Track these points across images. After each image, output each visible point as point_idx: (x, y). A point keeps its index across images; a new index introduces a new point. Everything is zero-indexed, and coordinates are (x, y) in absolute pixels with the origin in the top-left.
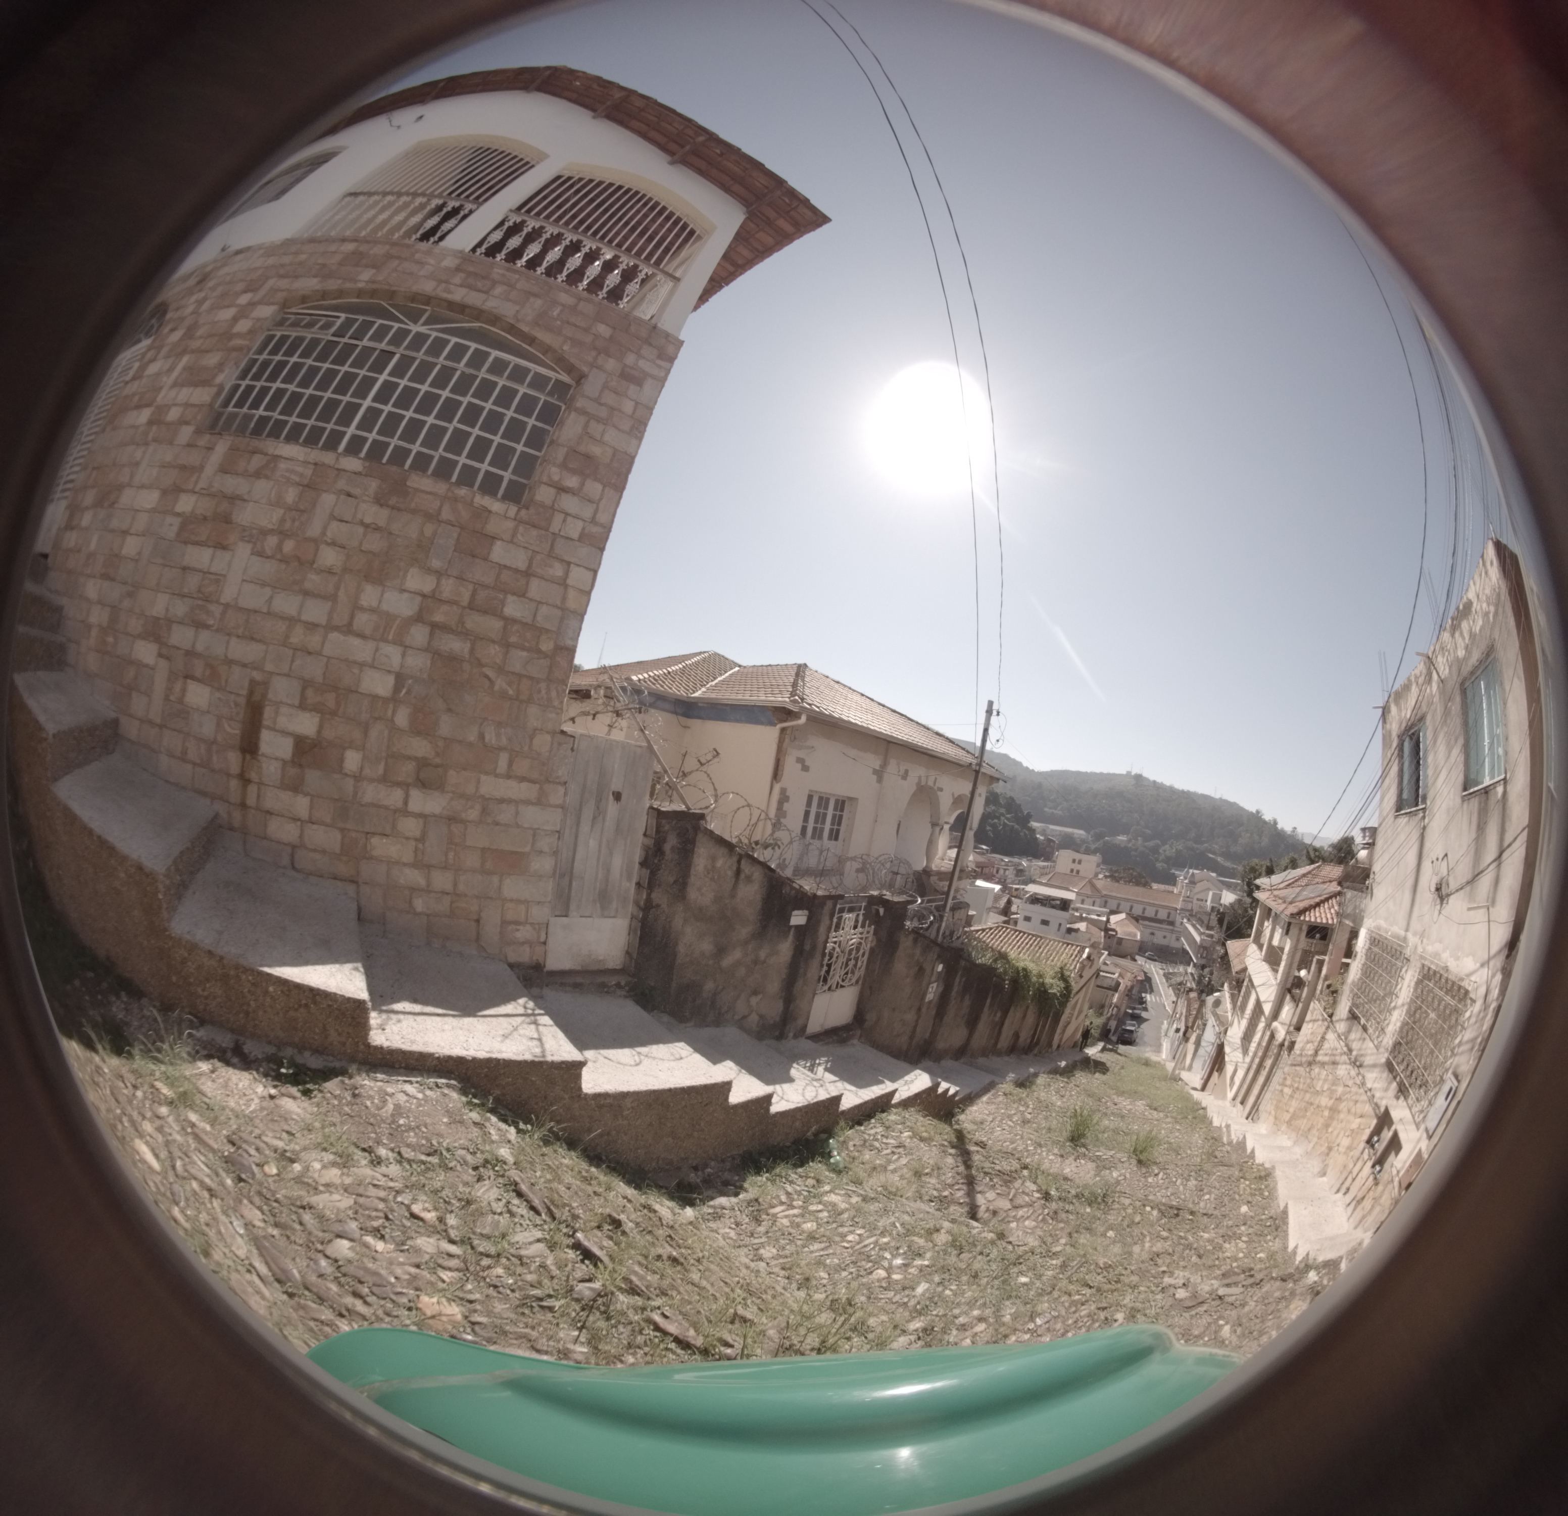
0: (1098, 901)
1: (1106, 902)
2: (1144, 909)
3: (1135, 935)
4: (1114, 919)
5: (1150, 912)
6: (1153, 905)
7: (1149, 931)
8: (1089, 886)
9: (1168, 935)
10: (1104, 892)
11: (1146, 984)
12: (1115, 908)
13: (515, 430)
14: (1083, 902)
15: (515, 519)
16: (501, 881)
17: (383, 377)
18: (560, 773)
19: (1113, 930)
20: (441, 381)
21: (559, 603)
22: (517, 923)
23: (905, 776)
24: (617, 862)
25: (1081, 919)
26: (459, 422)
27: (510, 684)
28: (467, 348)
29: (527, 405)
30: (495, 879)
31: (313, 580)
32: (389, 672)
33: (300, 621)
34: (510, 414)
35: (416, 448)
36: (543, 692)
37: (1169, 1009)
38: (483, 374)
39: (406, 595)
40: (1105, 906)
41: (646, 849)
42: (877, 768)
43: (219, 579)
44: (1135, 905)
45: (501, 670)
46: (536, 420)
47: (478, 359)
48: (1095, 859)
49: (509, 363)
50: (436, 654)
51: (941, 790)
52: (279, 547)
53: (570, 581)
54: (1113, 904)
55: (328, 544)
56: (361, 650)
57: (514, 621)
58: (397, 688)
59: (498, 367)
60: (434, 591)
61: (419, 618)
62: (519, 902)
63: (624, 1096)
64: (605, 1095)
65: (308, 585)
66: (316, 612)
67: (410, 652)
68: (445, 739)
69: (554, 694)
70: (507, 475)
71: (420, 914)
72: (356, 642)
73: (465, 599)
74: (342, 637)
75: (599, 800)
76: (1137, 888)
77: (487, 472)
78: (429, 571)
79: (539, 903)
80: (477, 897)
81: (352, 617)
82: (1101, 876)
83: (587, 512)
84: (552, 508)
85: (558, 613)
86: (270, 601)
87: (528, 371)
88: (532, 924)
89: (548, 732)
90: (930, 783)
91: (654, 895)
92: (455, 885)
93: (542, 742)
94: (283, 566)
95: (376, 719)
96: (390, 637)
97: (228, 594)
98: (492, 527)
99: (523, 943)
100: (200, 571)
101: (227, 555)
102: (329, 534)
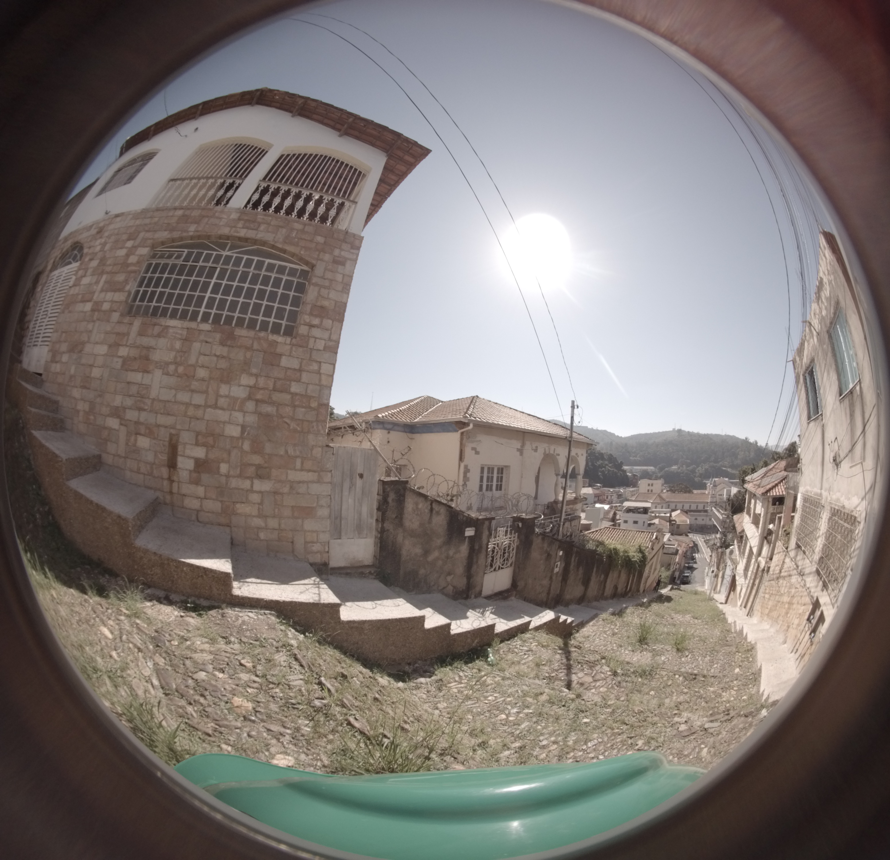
0: (664, 505)
1: (669, 505)
2: (690, 506)
3: (686, 521)
4: (674, 514)
5: (694, 507)
6: (695, 502)
7: (694, 518)
8: (658, 498)
9: (705, 518)
10: (667, 500)
11: (695, 548)
12: (674, 508)
13: (284, 299)
14: (656, 507)
15: (290, 344)
16: (303, 522)
17: (213, 281)
18: (328, 466)
19: (674, 521)
20: (243, 279)
21: (317, 382)
22: (313, 542)
23: (536, 450)
24: (365, 510)
25: (656, 517)
26: (256, 299)
27: (298, 425)
28: (253, 260)
29: (288, 285)
30: (300, 521)
31: (195, 385)
32: (238, 425)
33: (191, 404)
34: (280, 291)
35: (236, 315)
36: (315, 427)
37: (708, 560)
38: (263, 273)
39: (242, 388)
40: (668, 508)
41: (379, 502)
42: (519, 447)
43: (148, 387)
44: (685, 504)
45: (293, 419)
46: (294, 292)
47: (260, 265)
48: (660, 482)
49: (276, 265)
50: (260, 414)
51: (559, 455)
52: (176, 370)
53: (322, 371)
54: (673, 506)
55: (200, 367)
56: (223, 416)
57: (296, 394)
58: (243, 432)
59: (270, 268)
60: (255, 384)
61: (250, 398)
62: (313, 531)
63: (364, 622)
64: (354, 622)
65: (193, 387)
66: (199, 399)
67: (247, 414)
68: (269, 454)
69: (320, 427)
70: (284, 323)
71: (263, 540)
72: (220, 412)
73: (271, 386)
74: (213, 411)
75: (352, 478)
76: (685, 495)
77: (274, 323)
78: (252, 375)
79: (323, 532)
80: (291, 530)
81: (217, 400)
82: (665, 491)
83: (326, 335)
84: (308, 336)
85: (318, 388)
86: (175, 396)
87: (286, 267)
88: (320, 543)
89: (319, 447)
90: (552, 452)
91: (385, 525)
92: (280, 525)
93: (317, 452)
94: (179, 379)
95: (234, 447)
96: (237, 408)
97: (153, 394)
98: (279, 350)
99: (317, 553)
100: (137, 384)
101: (150, 376)
102: (200, 362)
